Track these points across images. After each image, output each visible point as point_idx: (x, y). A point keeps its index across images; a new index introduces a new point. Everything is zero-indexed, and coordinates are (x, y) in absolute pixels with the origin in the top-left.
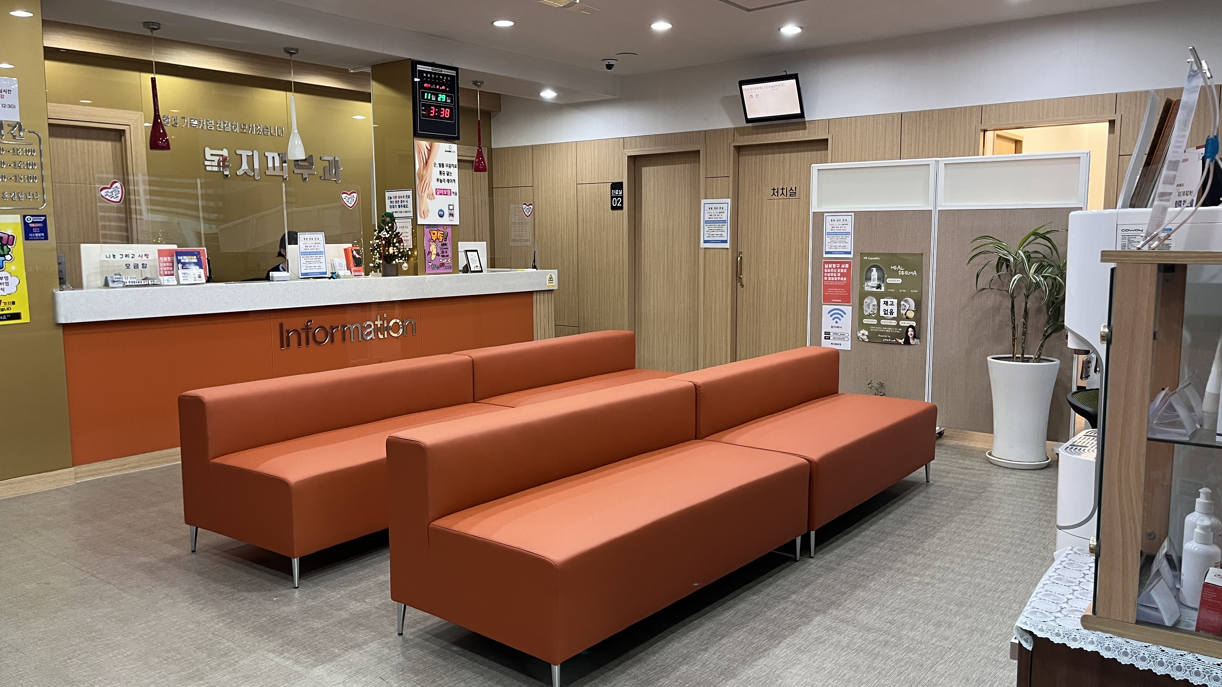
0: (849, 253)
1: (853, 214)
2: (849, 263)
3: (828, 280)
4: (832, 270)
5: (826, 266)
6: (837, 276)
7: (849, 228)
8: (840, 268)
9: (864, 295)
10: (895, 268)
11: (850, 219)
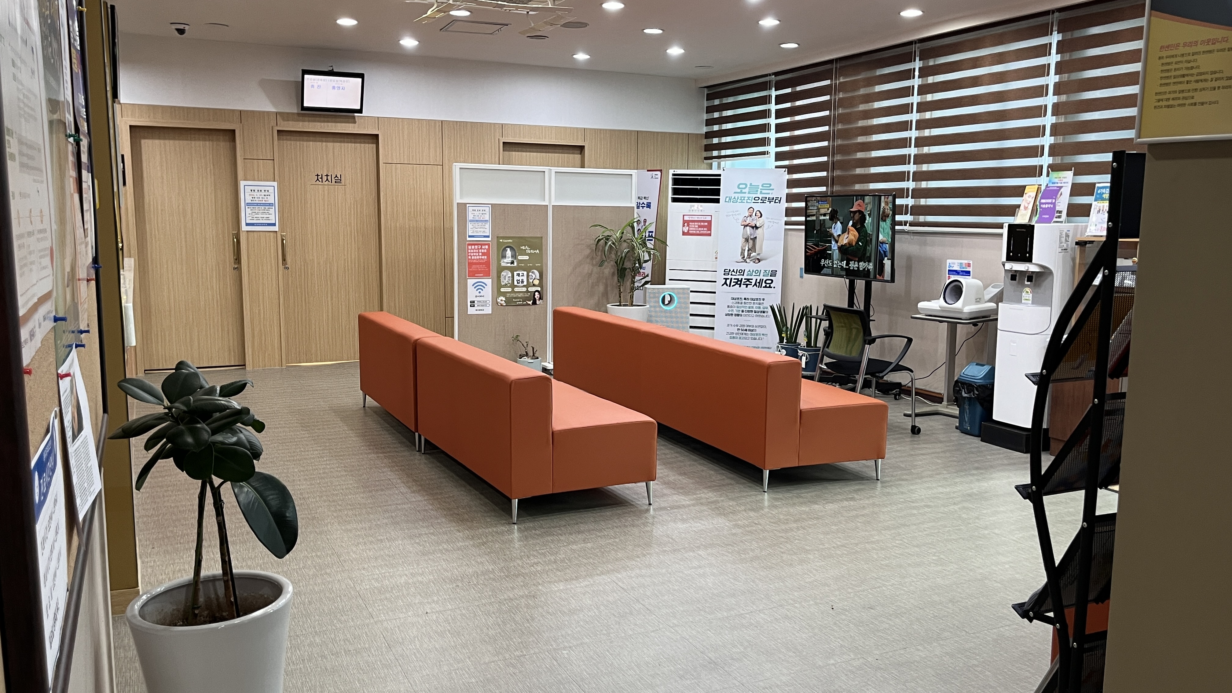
0: (488, 237)
1: (490, 206)
2: (489, 245)
3: (471, 259)
4: (475, 251)
5: (470, 247)
6: (479, 255)
7: (487, 217)
8: (481, 248)
9: (500, 269)
10: (523, 248)
11: (488, 209)
